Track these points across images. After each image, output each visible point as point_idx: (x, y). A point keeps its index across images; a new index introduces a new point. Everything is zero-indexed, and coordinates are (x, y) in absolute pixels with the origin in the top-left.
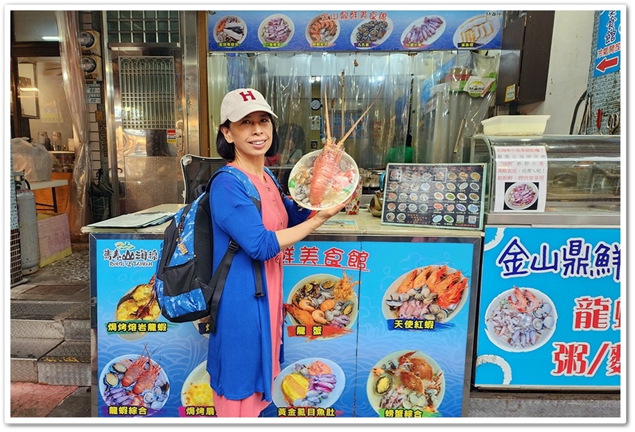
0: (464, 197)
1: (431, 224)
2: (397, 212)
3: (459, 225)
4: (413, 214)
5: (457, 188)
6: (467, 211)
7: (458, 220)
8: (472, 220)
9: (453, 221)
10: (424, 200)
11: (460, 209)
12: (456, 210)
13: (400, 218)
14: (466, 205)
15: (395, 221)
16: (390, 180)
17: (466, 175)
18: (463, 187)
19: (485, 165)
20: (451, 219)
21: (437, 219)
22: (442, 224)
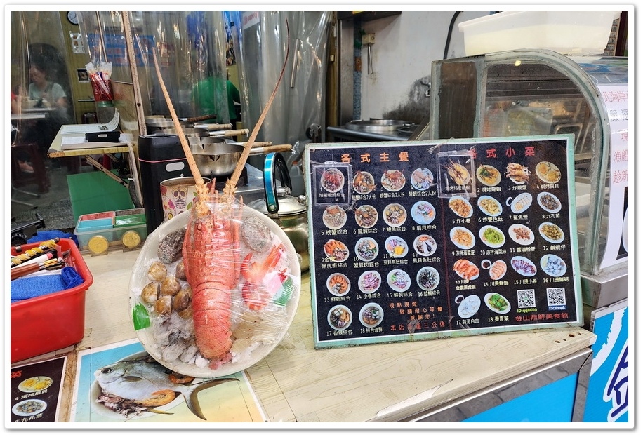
0: (526, 236)
1: (455, 327)
2: (355, 300)
3: (526, 318)
4: (400, 299)
5: (507, 212)
6: (541, 274)
7: (521, 305)
8: (556, 299)
9: (508, 309)
10: (426, 253)
11: (521, 272)
12: (511, 274)
13: (370, 318)
14: (536, 257)
15: (357, 330)
16: (321, 200)
17: (525, 172)
18: (521, 204)
19: (569, 138)
20: (503, 304)
21: (468, 307)
22: (484, 323)
